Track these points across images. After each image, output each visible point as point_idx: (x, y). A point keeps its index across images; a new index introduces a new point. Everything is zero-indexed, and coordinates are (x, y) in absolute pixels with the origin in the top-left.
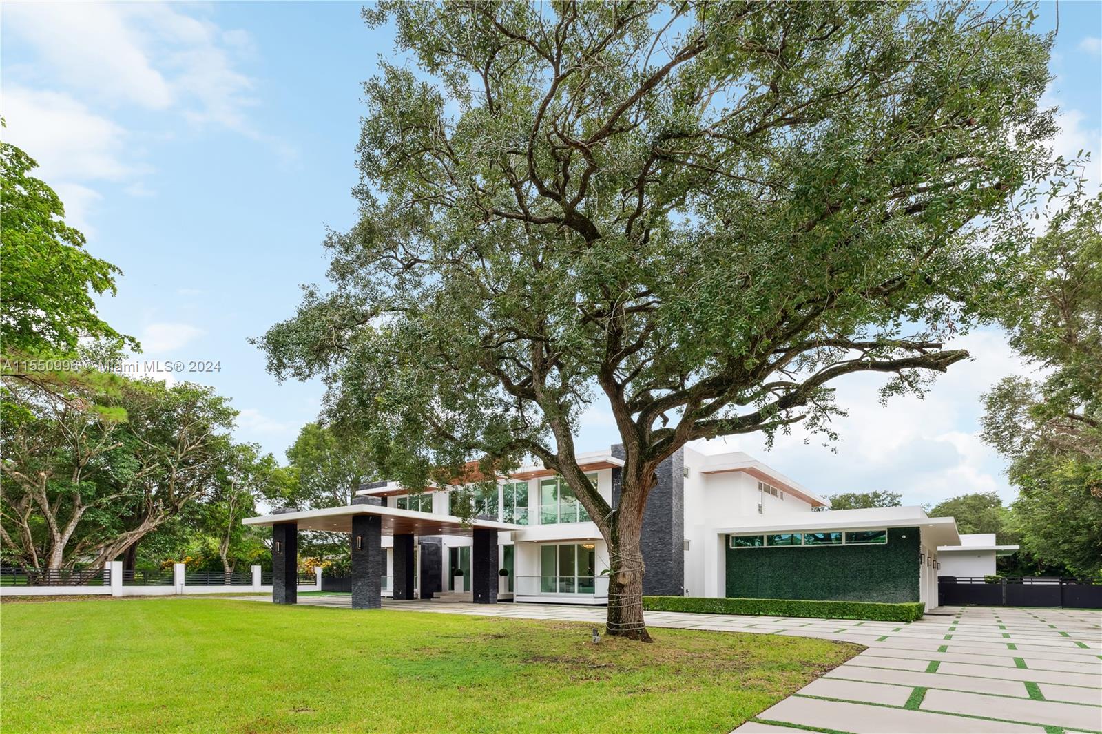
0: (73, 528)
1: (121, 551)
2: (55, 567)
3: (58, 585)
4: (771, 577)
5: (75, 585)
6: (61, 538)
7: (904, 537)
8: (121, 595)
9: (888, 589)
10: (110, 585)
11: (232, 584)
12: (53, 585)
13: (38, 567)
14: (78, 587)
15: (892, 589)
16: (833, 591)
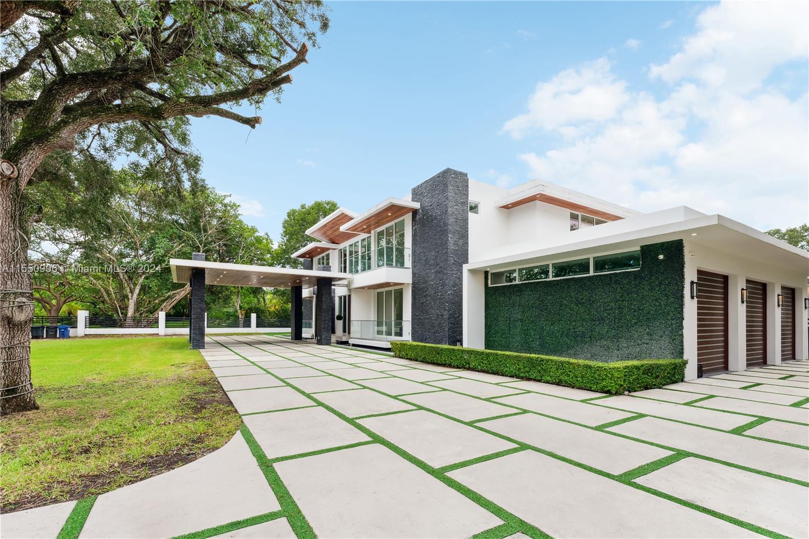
0: (138, 290)
1: (172, 305)
2: (129, 316)
3: (132, 327)
4: (521, 320)
5: (143, 328)
6: (132, 297)
7: (661, 257)
8: (164, 334)
9: (641, 337)
10: (158, 327)
11: (244, 327)
12: (129, 328)
13: (121, 316)
14: (145, 329)
15: (646, 337)
16: (579, 339)
